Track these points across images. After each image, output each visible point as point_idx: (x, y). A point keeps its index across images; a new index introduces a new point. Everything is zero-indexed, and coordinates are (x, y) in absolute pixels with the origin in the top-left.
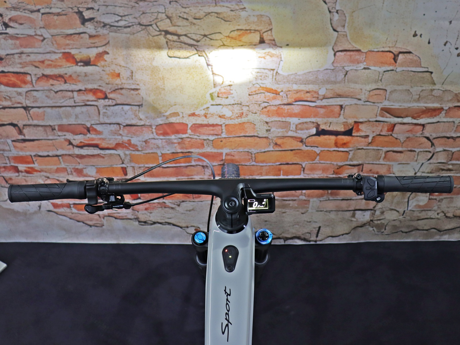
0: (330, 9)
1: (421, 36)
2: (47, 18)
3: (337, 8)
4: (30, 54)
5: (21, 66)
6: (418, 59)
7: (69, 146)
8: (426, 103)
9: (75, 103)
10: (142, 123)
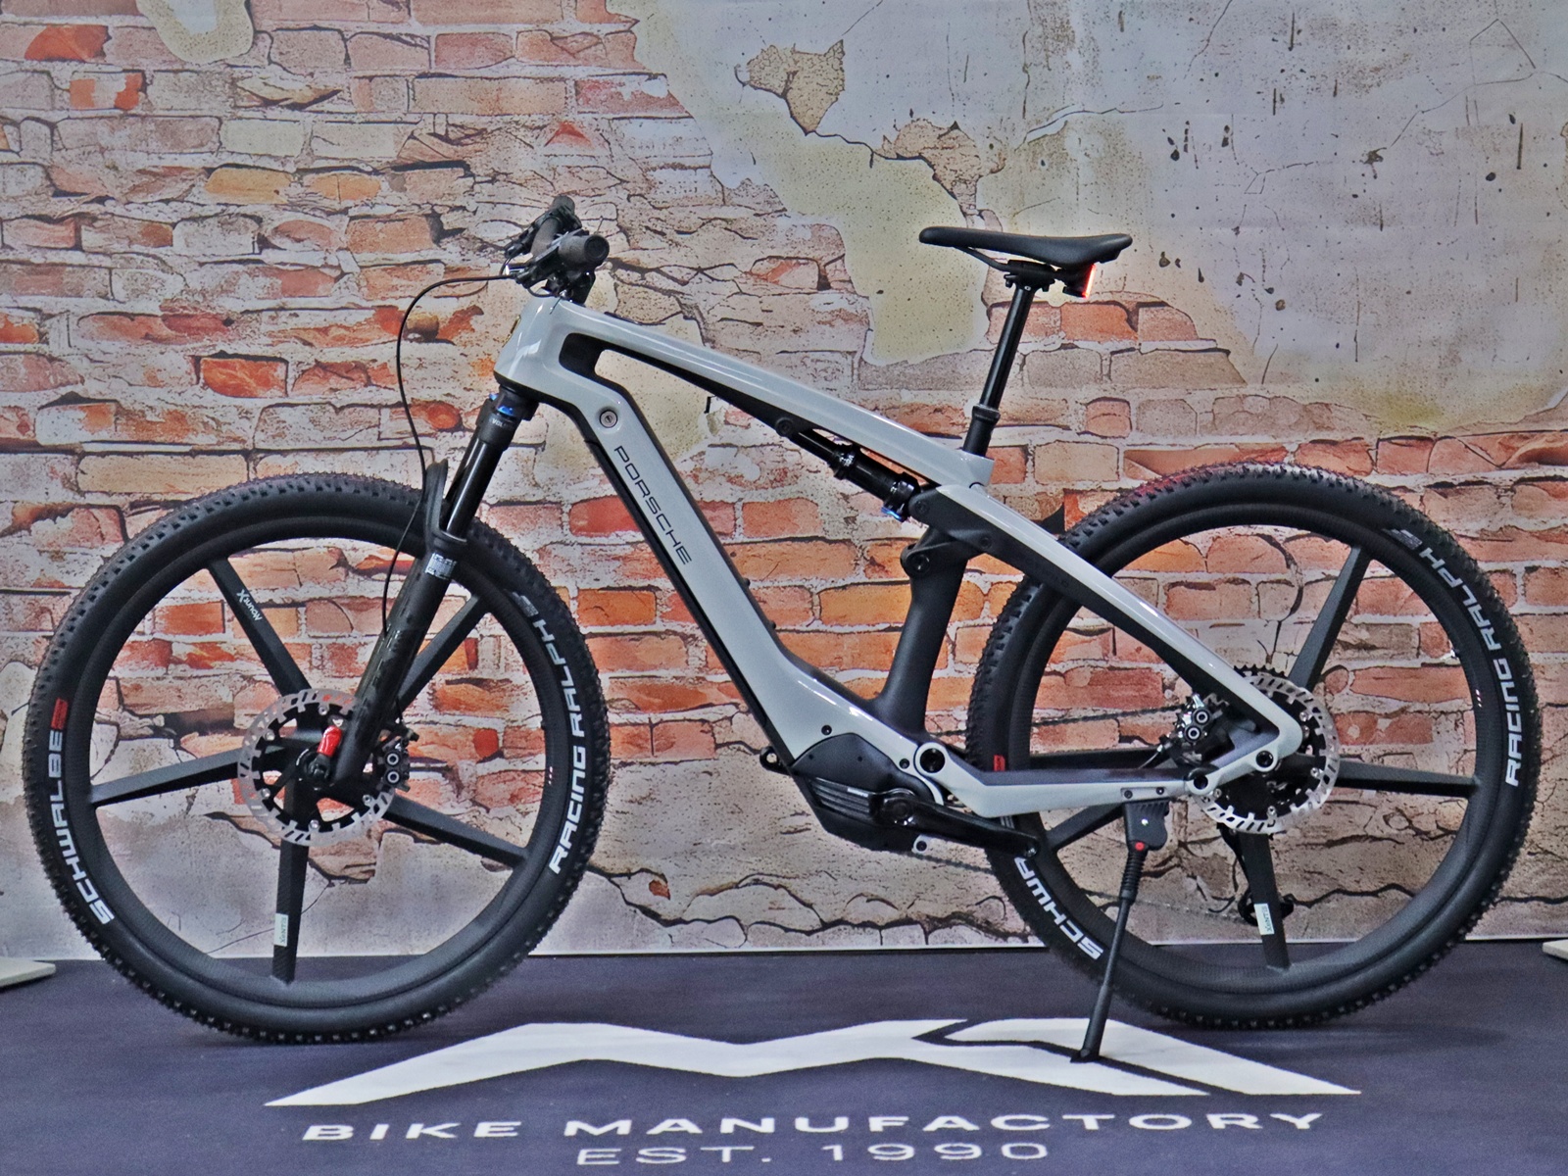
0: (964, 209)
1: (1178, 261)
2: (358, 228)
3: (979, 208)
4: (297, 312)
5: (269, 341)
6: (1185, 318)
7: (335, 570)
8: (1237, 434)
9: (379, 439)
10: (539, 495)
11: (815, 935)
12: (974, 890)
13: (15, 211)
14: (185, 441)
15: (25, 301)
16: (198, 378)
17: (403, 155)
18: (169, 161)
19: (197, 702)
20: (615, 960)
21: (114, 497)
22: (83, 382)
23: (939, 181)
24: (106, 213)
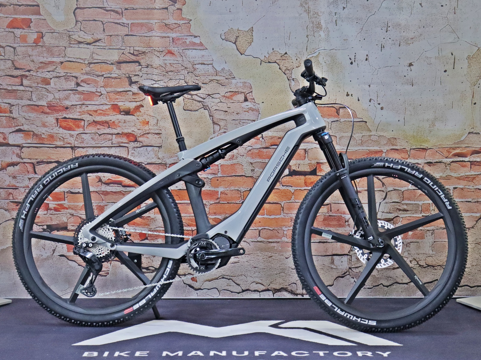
0: (288, 78)
1: (352, 95)
2: (107, 81)
3: (293, 78)
4: (88, 105)
5: (79, 114)
6: (354, 112)
7: (98, 183)
8: (368, 146)
9: (112, 144)
10: (160, 161)
11: (240, 294)
12: (288, 281)
13: (3, 74)
14: (54, 144)
15: (5, 101)
16: (58, 125)
17: (121, 59)
18: (50, 59)
19: (56, 222)
20: (181, 300)
21: (32, 160)
22: (23, 125)
23: (281, 69)
24: (31, 75)
